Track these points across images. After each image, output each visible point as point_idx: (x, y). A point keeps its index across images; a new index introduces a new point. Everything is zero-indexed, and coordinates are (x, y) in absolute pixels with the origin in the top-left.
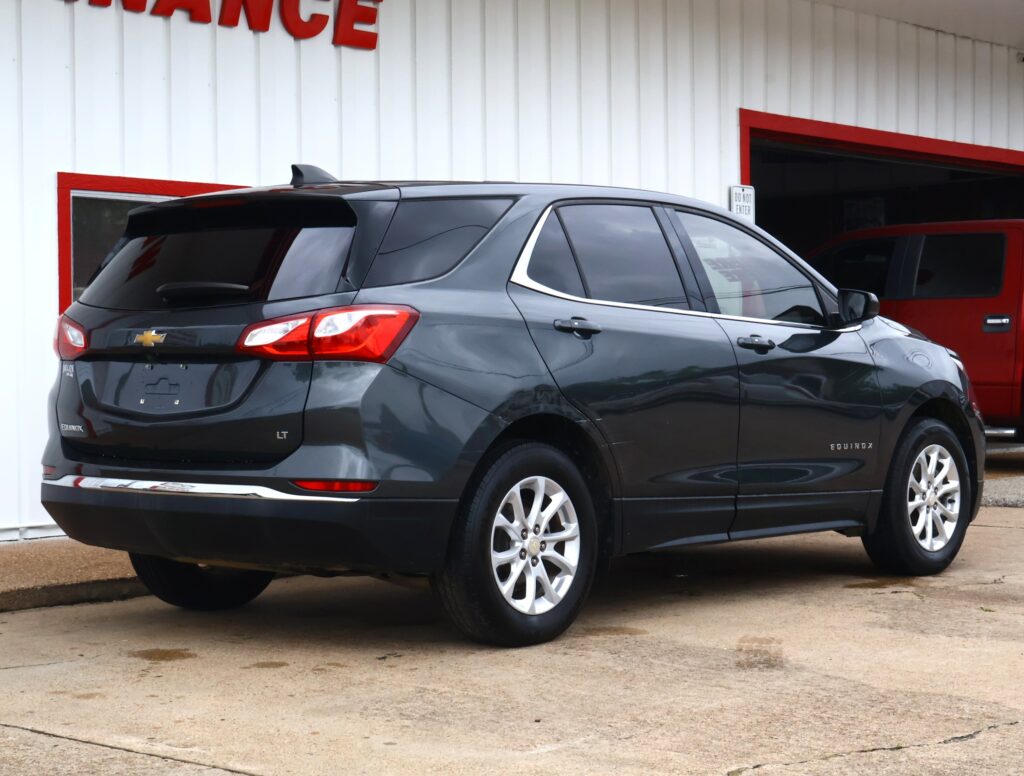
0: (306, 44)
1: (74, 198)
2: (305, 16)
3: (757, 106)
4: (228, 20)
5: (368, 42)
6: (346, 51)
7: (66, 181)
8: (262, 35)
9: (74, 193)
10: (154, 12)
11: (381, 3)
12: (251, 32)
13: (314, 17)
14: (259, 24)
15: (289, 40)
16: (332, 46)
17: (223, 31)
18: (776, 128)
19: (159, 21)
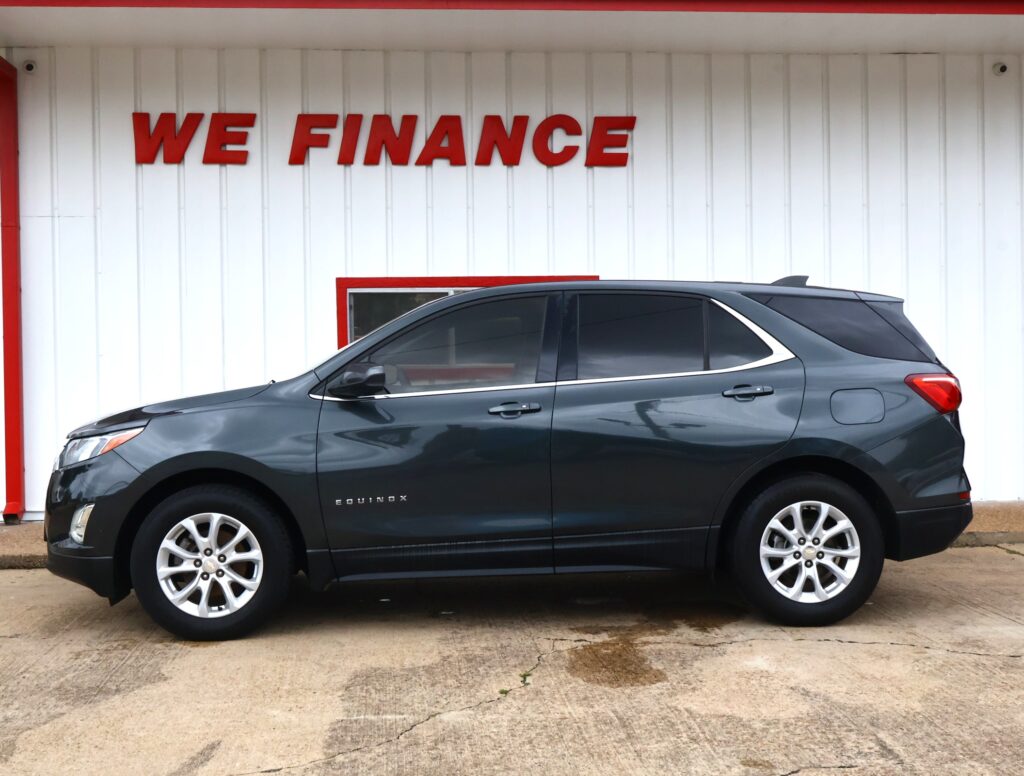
0: (558, 169)
1: (350, 294)
2: (557, 149)
4: (484, 161)
5: (619, 161)
6: (597, 170)
7: (343, 284)
8: (516, 168)
9: (350, 291)
10: (419, 162)
11: (633, 130)
12: (505, 167)
13: (565, 148)
14: (512, 159)
15: (542, 168)
16: (585, 169)
17: (477, 169)
19: (422, 168)
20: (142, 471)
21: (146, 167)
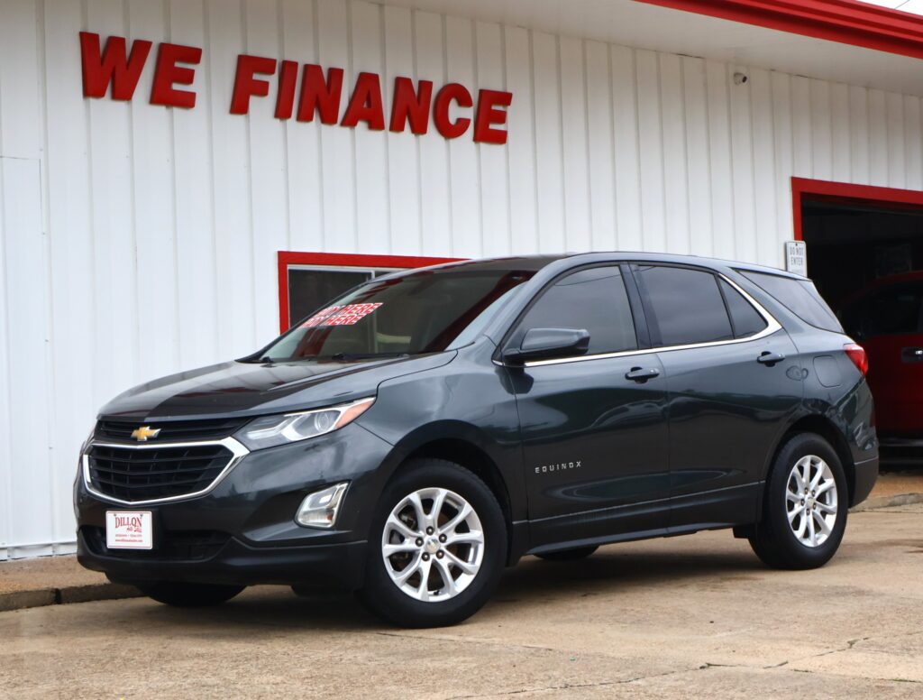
0: (454, 142)
1: (290, 271)
2: (452, 120)
3: (806, 174)
4: (397, 127)
5: (500, 138)
6: (483, 146)
7: (284, 258)
8: (422, 138)
9: (290, 267)
10: (344, 124)
11: (509, 107)
12: (413, 135)
13: (459, 120)
14: (419, 129)
15: (441, 139)
16: (473, 143)
17: (392, 135)
18: (822, 191)
19: (347, 130)
20: (394, 443)
21: (92, 101)
